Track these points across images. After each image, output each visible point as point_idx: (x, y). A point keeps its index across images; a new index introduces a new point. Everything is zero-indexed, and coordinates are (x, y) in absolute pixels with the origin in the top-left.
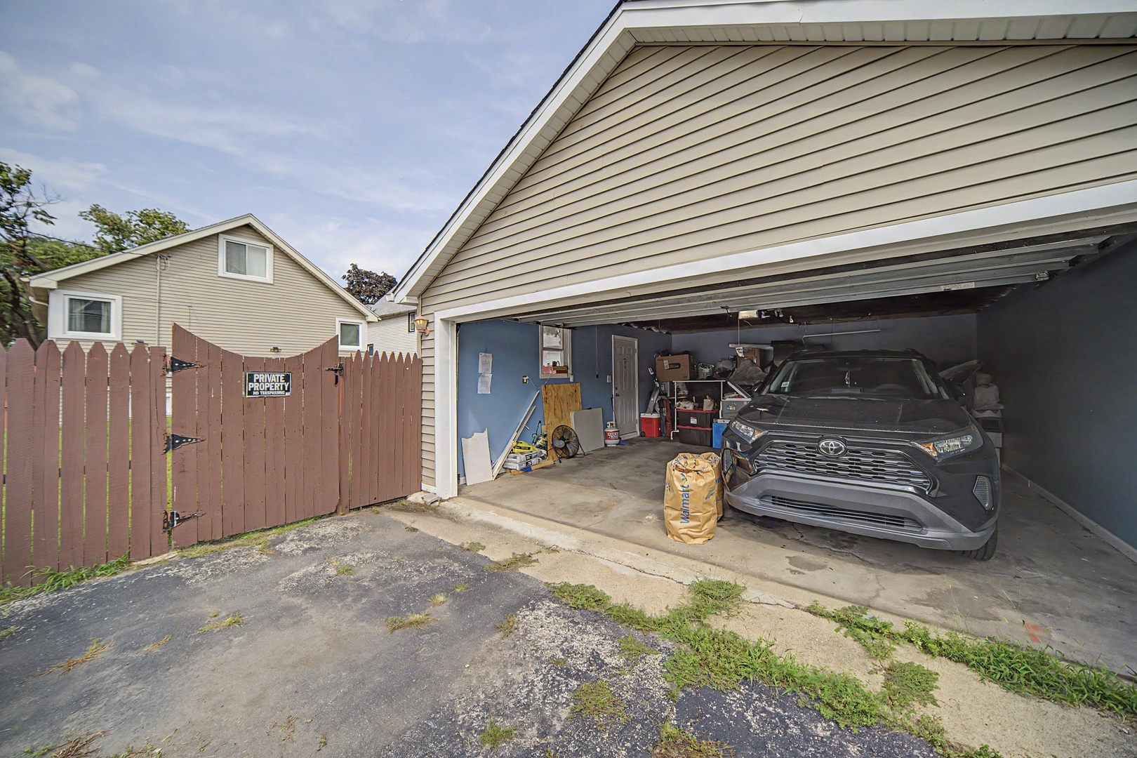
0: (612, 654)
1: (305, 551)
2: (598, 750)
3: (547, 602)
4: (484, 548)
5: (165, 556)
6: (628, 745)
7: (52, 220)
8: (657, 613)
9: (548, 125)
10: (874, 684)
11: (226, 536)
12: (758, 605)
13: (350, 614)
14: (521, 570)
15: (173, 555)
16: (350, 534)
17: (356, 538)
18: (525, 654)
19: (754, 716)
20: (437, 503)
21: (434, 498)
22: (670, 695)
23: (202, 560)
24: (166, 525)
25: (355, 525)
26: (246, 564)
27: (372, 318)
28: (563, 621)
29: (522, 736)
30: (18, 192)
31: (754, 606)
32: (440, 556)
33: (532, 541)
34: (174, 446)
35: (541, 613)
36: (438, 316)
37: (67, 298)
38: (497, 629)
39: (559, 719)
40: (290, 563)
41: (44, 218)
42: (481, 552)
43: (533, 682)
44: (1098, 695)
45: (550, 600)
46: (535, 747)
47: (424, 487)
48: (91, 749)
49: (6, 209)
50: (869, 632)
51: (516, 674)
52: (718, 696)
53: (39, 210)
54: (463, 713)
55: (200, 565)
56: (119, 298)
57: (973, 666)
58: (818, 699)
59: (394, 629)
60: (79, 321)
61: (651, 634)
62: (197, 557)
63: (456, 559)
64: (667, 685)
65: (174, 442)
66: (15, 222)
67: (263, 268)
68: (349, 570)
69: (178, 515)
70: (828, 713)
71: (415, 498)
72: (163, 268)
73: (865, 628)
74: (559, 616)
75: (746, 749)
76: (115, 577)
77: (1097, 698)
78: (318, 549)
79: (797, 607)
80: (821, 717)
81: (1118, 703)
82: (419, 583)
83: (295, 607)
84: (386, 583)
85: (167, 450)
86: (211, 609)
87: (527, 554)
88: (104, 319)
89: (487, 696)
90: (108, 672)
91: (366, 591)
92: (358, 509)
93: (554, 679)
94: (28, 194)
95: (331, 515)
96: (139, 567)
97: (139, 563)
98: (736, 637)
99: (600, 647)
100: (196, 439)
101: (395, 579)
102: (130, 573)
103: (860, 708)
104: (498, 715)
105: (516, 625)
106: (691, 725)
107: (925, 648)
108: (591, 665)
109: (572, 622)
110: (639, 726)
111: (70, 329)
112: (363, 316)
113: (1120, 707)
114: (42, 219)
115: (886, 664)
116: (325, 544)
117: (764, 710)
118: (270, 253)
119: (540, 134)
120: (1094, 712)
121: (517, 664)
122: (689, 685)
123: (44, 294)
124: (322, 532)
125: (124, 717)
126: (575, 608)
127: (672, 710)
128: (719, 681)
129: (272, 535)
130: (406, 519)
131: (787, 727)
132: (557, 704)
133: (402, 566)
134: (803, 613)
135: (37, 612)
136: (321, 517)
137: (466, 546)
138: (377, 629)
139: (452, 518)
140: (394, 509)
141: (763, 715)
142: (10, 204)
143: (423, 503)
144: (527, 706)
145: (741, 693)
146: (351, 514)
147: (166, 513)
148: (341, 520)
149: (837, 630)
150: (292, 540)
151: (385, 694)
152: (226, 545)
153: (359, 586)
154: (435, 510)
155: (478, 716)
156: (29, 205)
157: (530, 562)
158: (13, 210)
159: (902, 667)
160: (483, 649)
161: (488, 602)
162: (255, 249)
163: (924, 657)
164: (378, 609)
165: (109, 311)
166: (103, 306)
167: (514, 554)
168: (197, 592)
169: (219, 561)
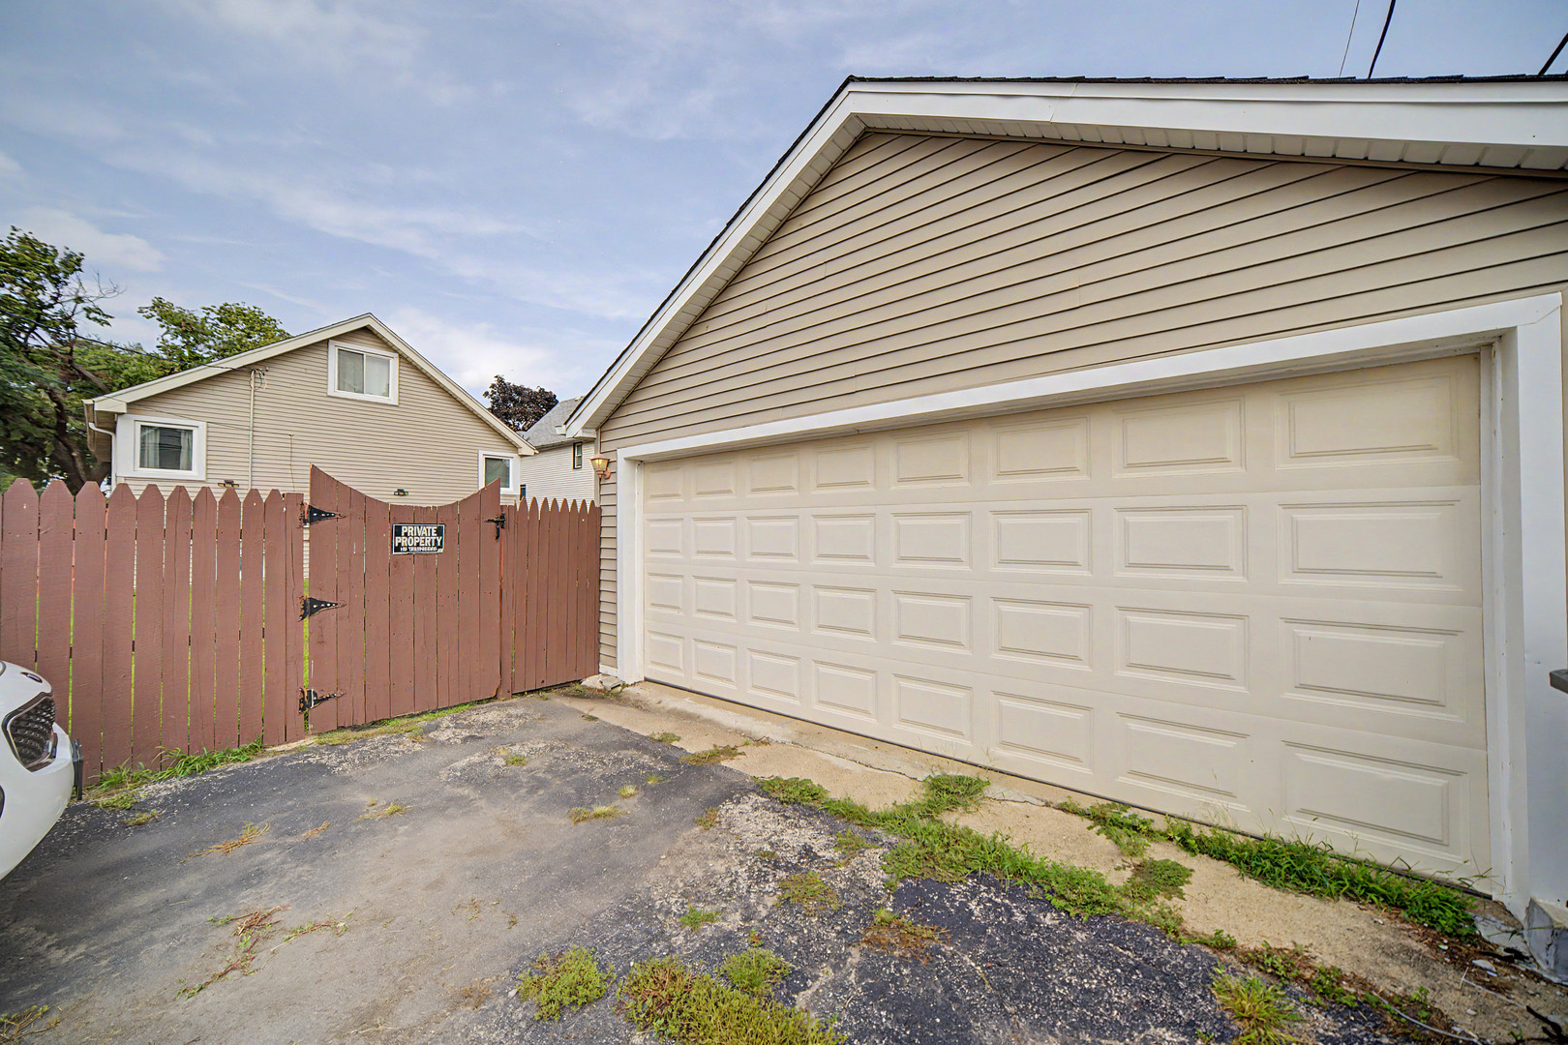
0: (826, 847)
1: (465, 740)
2: (806, 931)
3: (754, 797)
4: (679, 739)
5: (301, 743)
6: (839, 928)
7: (109, 320)
8: (881, 806)
9: (759, 223)
10: (1118, 878)
11: (369, 721)
12: (1003, 803)
13: (525, 806)
14: (724, 763)
15: (310, 741)
16: (516, 722)
17: (523, 727)
18: (728, 847)
19: (978, 905)
20: (620, 688)
21: (616, 683)
22: (888, 885)
23: (346, 747)
24: (302, 705)
25: (520, 711)
26: (397, 752)
27: (526, 450)
28: (772, 815)
29: (724, 919)
30: (66, 284)
31: (997, 804)
32: (626, 747)
33: (737, 732)
34: (312, 612)
35: (747, 807)
36: (622, 454)
37: (139, 425)
38: (696, 822)
39: (765, 907)
40: (449, 753)
41: (99, 317)
42: (674, 744)
43: (737, 872)
44: (1362, 888)
45: (758, 794)
46: (738, 929)
47: (603, 668)
48: (274, 920)
49: (51, 306)
50: (1125, 829)
51: (719, 866)
52: (942, 887)
53: (92, 307)
54: (660, 899)
55: (345, 753)
56: (202, 425)
57: (1234, 861)
58: (1052, 892)
59: (579, 821)
60: (153, 453)
61: (874, 829)
62: (340, 744)
63: (645, 750)
64: (885, 876)
65: (311, 607)
66: (62, 322)
67: (385, 383)
68: (519, 761)
69: (315, 695)
70: (1058, 903)
71: (590, 682)
72: (259, 385)
73: (1121, 825)
74: (768, 810)
75: (965, 934)
76: (250, 764)
77: (1358, 891)
78: (481, 738)
79: (1047, 805)
80: (1051, 907)
81: (1379, 895)
82: (603, 775)
83: (462, 797)
84: (565, 774)
85: (303, 617)
86: (365, 798)
87: (732, 746)
88: (184, 452)
89: (685, 885)
90: (268, 856)
91: (541, 784)
92: (522, 694)
93: (760, 870)
94: (77, 286)
95: (489, 700)
96: (275, 753)
97: (274, 748)
98: (970, 832)
99: (813, 841)
100: (336, 604)
101: (574, 771)
102: (266, 760)
103: (1095, 898)
104: (698, 901)
105: (718, 819)
106: (908, 912)
107: (1185, 845)
108: (802, 858)
109: (783, 815)
110: (851, 912)
111: (142, 466)
112: (515, 447)
113: (1382, 899)
114: (95, 319)
115: (1137, 861)
116: (486, 733)
117: (990, 900)
118: (395, 363)
119: (750, 235)
120: (1354, 906)
121: (719, 856)
122: (910, 877)
123: (110, 421)
124: (482, 718)
125: (299, 894)
126: (787, 803)
127: (888, 898)
128: (945, 874)
129: (422, 722)
130: (584, 706)
131: (1013, 915)
132: (762, 893)
133: (581, 757)
134: (1054, 810)
135: (175, 796)
136: (480, 702)
137: (656, 737)
138: (560, 821)
139: (639, 705)
140: (566, 695)
141: (988, 904)
142: (55, 299)
143: (602, 688)
144: (730, 894)
145: (968, 886)
146: (515, 700)
147: (303, 692)
148: (503, 706)
149: (1090, 828)
150: (448, 727)
151: (573, 880)
152: (372, 731)
153: (534, 778)
154: (617, 696)
155: (676, 902)
156: (79, 300)
157: (735, 755)
158: (58, 307)
159: (1153, 864)
160: (680, 843)
161: (686, 794)
162: (373, 359)
163: (1184, 854)
164: (560, 801)
165: (190, 442)
166: (182, 436)
167: (715, 746)
168: (346, 781)
169: (365, 748)
